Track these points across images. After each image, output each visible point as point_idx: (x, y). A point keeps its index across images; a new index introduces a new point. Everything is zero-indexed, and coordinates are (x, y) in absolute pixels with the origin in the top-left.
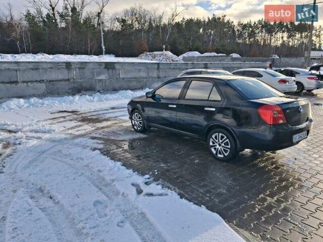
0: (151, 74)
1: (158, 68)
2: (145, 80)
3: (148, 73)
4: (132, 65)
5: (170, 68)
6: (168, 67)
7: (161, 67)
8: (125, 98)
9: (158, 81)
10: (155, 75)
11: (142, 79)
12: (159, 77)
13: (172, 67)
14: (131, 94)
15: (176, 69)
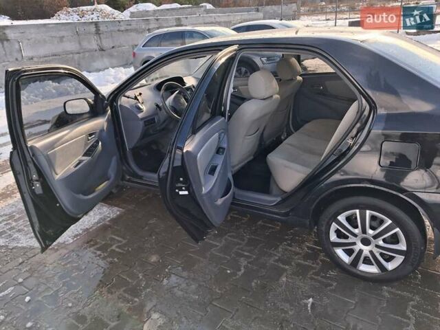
0: (85, 44)
1: (98, 32)
2: (76, 56)
3: (80, 44)
4: (44, 29)
5: (119, 31)
6: (116, 29)
7: (102, 28)
8: (43, 99)
9: (102, 56)
10: (94, 46)
11: (71, 55)
12: (102, 50)
13: (122, 28)
14: (54, 88)
15: (131, 30)
